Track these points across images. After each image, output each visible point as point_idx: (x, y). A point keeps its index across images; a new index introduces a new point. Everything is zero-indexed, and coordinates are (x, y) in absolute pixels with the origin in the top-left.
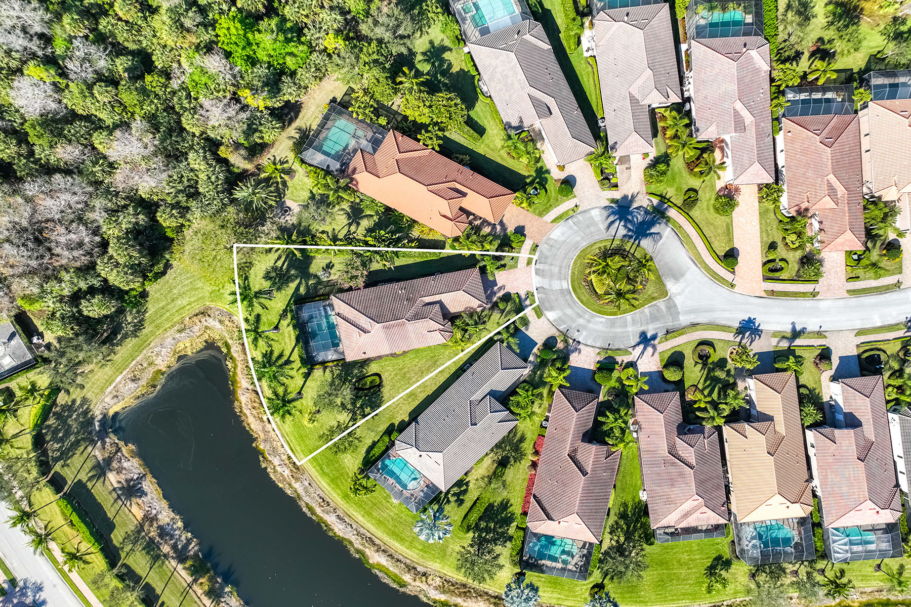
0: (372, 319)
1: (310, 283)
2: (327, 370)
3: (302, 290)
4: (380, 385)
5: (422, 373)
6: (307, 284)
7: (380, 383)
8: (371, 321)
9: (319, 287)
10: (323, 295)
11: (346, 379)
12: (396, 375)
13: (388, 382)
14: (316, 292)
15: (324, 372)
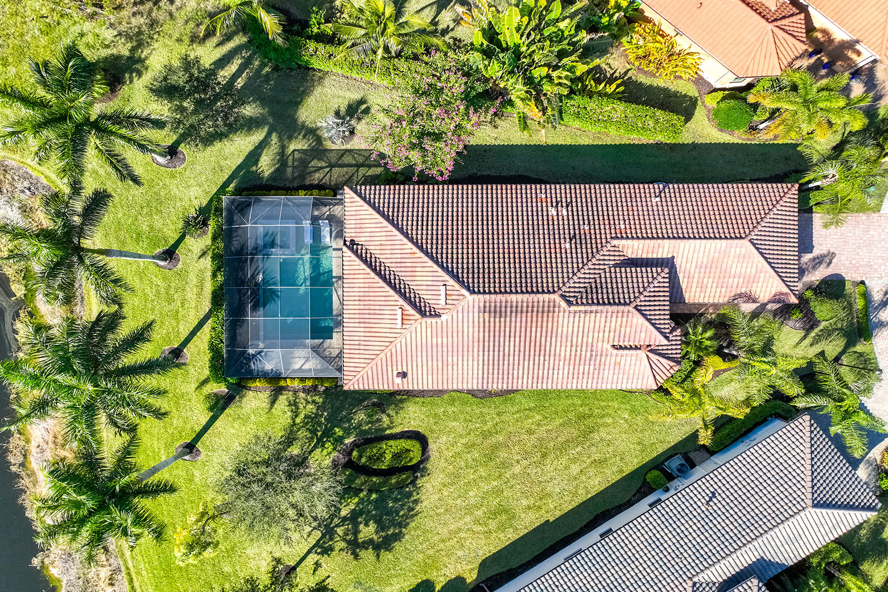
0: (456, 277)
1: (292, 147)
2: (283, 400)
3: (266, 165)
4: (418, 469)
5: (544, 456)
6: (283, 148)
7: (421, 462)
8: (451, 282)
9: (315, 163)
10: (320, 187)
11: (327, 433)
12: (470, 447)
13: (443, 463)
14: (302, 176)
15: (273, 403)
